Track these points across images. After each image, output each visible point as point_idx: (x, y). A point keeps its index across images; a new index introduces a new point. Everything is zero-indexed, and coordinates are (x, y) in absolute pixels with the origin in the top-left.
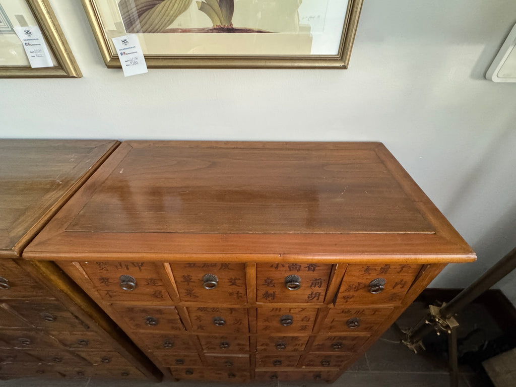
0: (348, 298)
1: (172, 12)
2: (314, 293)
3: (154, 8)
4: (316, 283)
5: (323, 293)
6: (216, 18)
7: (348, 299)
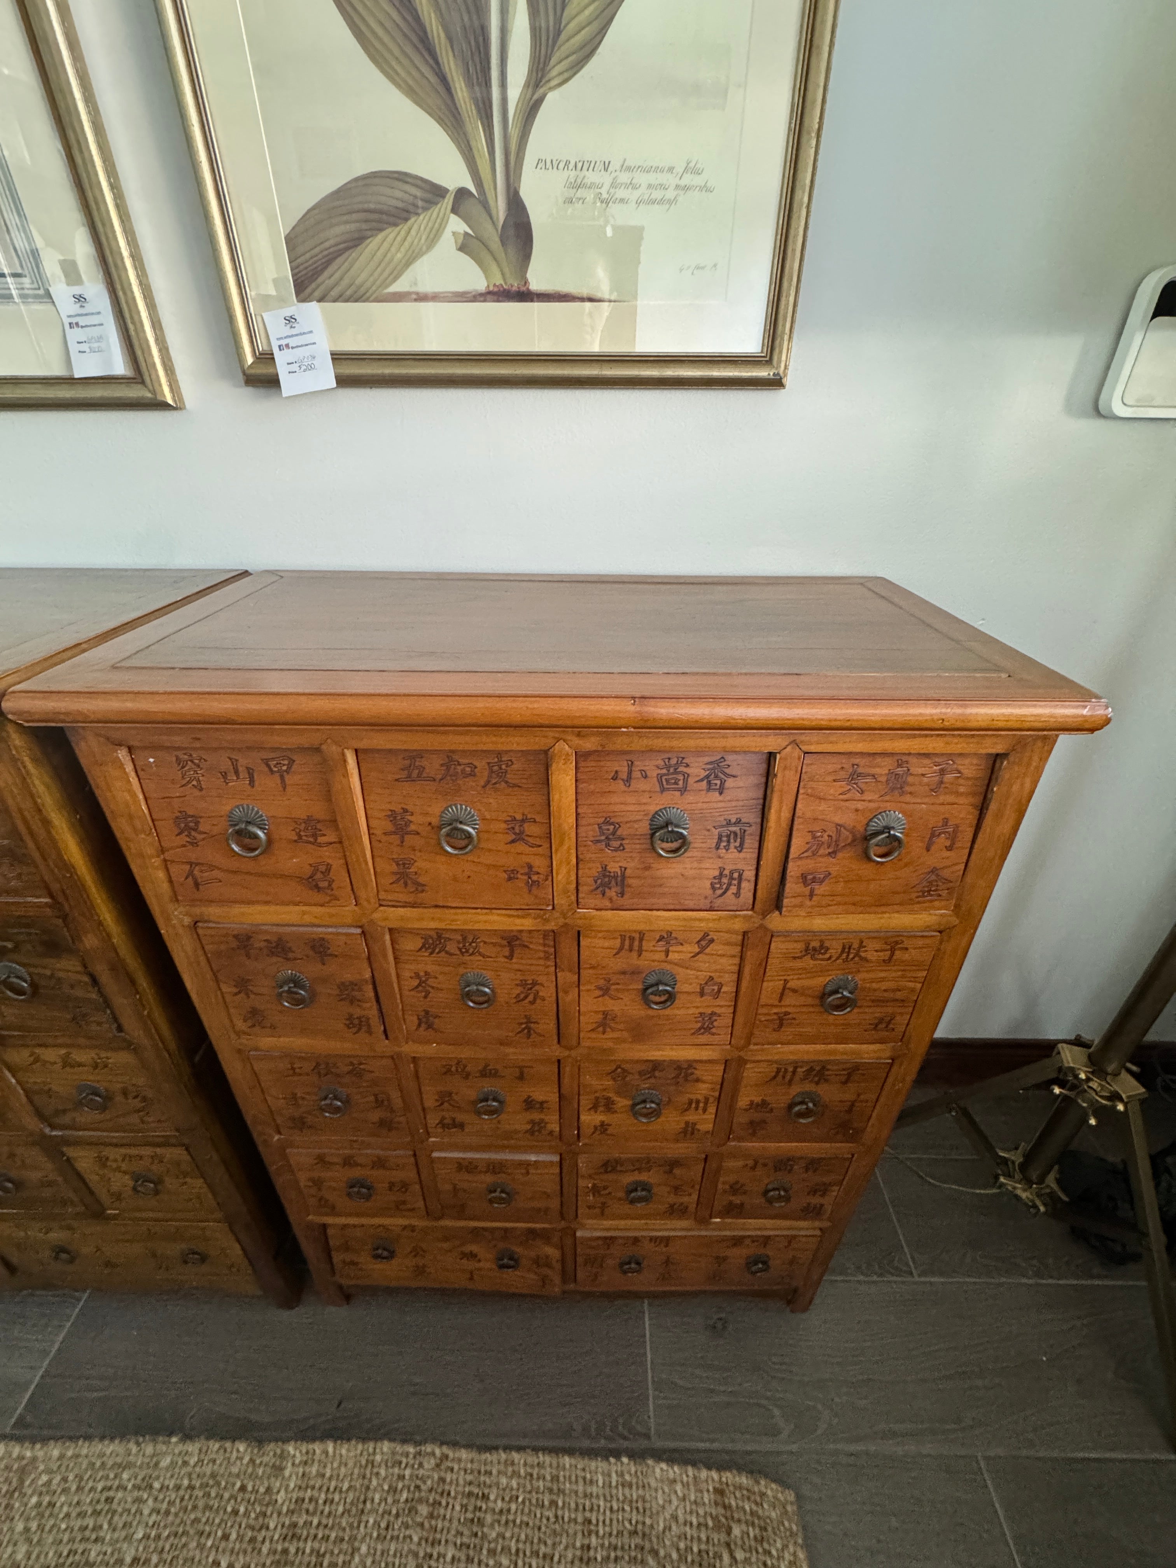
0: (814, 880)
1: (399, 255)
2: (727, 872)
3: (363, 245)
4: (728, 836)
5: (750, 874)
6: (494, 269)
7: (816, 886)
